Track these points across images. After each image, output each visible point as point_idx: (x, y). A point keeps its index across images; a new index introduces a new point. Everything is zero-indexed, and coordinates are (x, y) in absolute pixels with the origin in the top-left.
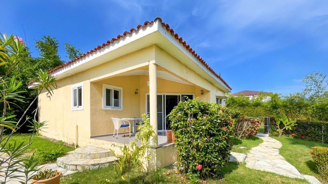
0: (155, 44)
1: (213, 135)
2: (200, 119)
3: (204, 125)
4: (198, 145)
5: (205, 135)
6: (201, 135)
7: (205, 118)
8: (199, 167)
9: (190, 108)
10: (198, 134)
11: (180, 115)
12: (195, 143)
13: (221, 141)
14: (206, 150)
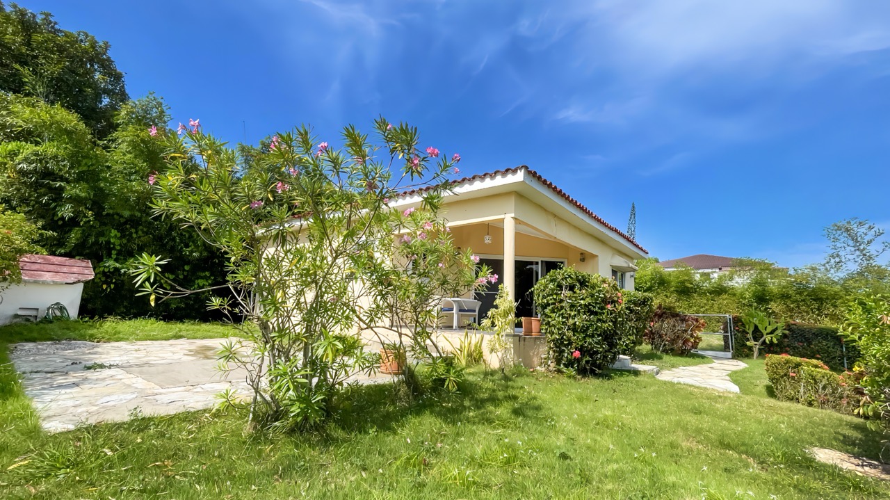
0: (515, 192)
1: (596, 313)
2: (578, 292)
3: (582, 299)
4: (575, 324)
5: (584, 312)
6: (579, 311)
7: (584, 291)
8: (577, 354)
9: (566, 278)
10: (575, 311)
11: (552, 287)
12: (571, 321)
13: (604, 322)
14: (584, 330)
